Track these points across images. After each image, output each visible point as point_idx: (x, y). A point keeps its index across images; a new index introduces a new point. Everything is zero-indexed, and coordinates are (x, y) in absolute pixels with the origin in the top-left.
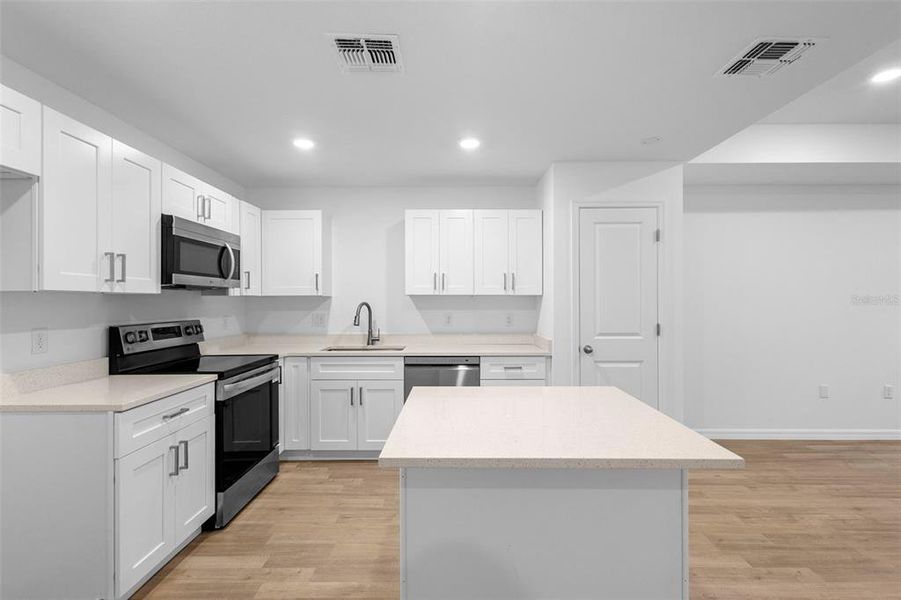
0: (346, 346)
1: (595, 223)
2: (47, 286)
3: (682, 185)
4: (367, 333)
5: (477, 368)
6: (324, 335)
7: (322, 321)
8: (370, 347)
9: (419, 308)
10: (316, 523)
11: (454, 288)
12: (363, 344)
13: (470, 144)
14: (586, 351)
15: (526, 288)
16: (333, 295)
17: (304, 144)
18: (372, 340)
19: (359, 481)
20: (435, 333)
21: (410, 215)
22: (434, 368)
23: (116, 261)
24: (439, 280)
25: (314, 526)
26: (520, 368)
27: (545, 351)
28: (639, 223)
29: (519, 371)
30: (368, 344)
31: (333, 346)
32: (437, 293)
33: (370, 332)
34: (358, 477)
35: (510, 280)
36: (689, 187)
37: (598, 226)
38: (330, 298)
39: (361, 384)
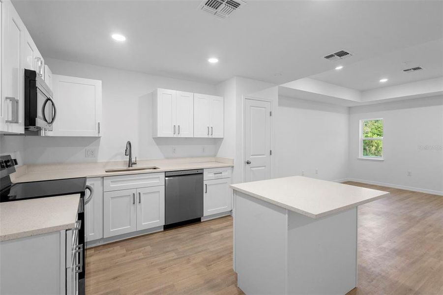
1: (251, 106)
3: (277, 95)
4: (128, 160)
6: (96, 163)
7: (93, 153)
8: (131, 168)
9: (158, 144)
10: (149, 278)
11: (184, 134)
14: (248, 163)
15: (216, 135)
16: (101, 136)
17: (119, 38)
18: (130, 163)
19: (148, 248)
20: (167, 158)
24: (178, 129)
25: (149, 280)
26: (221, 173)
27: (231, 164)
28: (265, 108)
29: (220, 175)
30: (129, 166)
32: (175, 136)
33: (130, 159)
34: (146, 246)
35: (210, 130)
36: (280, 96)
37: (252, 108)
38: (99, 137)
39: (139, 191)
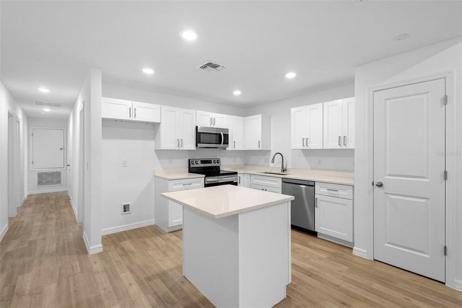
0: (273, 172)
2: (162, 148)
5: (313, 188)
9: (305, 155)
11: (313, 145)
12: (280, 172)
13: (291, 75)
15: (351, 145)
16: (271, 149)
17: (237, 93)
18: (283, 170)
20: (313, 169)
21: (293, 110)
22: (293, 185)
23: (180, 142)
24: (306, 141)
27: (351, 183)
29: (336, 192)
31: (269, 171)
33: (283, 166)
35: (343, 140)
37: (388, 101)
38: (270, 151)
